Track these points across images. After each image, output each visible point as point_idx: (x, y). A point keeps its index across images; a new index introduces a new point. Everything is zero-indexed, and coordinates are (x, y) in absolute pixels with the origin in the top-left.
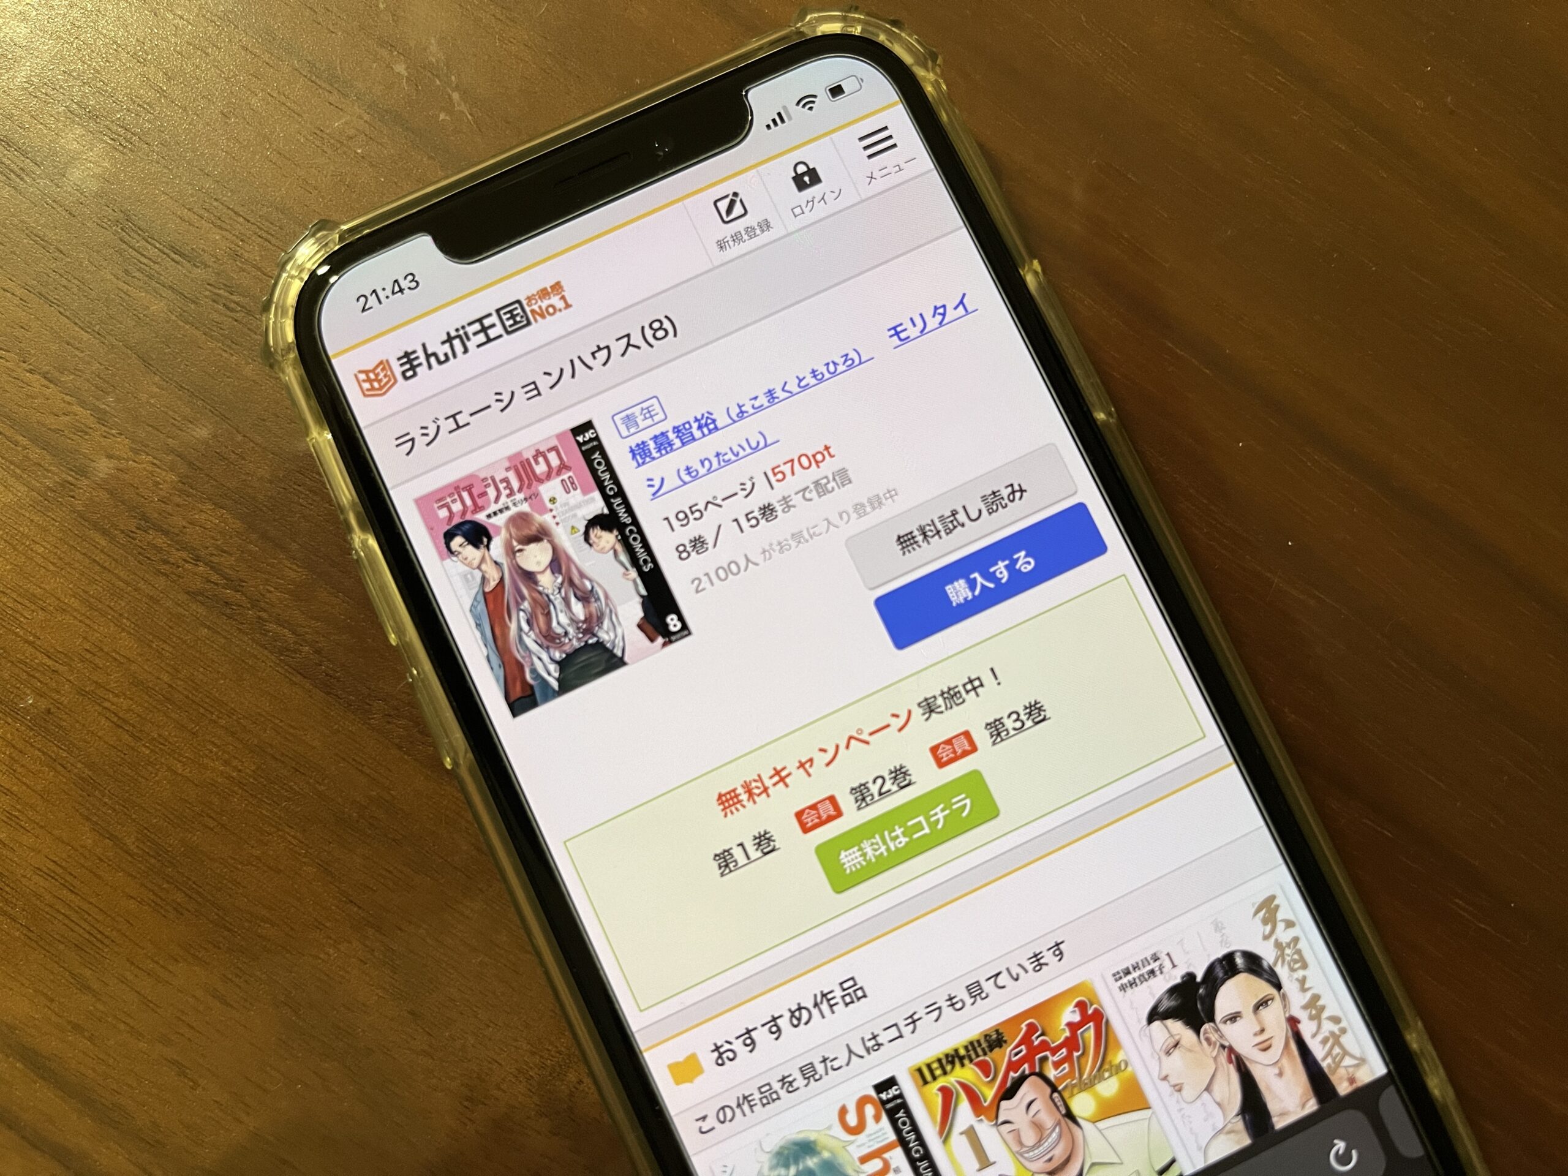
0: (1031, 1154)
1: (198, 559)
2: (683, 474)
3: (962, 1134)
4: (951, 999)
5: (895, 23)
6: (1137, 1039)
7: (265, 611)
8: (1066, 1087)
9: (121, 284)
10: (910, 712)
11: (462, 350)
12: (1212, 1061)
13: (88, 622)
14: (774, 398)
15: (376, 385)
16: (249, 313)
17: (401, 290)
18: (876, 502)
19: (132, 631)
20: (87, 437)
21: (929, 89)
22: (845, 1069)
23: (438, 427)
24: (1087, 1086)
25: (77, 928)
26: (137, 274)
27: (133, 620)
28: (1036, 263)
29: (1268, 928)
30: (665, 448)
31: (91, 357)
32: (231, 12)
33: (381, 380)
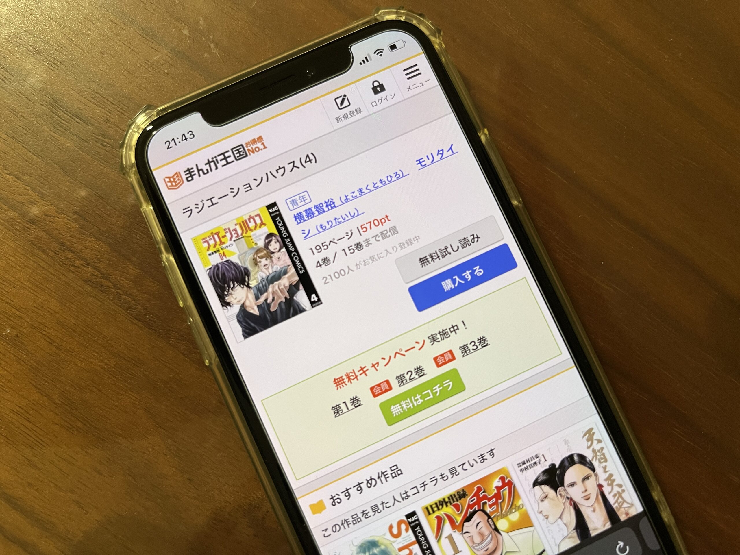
0: (478, 547)
1: (88, 264)
2: (319, 228)
3: (446, 538)
4: (442, 475)
5: (421, 15)
6: (528, 494)
7: (120, 289)
8: (494, 517)
9: (52, 133)
10: (424, 341)
11: (215, 168)
12: (562, 505)
13: (36, 294)
14: (362, 193)
15: (174, 184)
16: (113, 147)
17: (186, 139)
18: (410, 242)
19: (57, 298)
20: (35, 206)
21: (436, 46)
22: (392, 507)
23: (203, 204)
24: (504, 516)
25: (30, 438)
26: (60, 128)
27: (57, 293)
28: (486, 131)
29: (589, 443)
30: (311, 216)
31: (38, 168)
32: (105, 4)
33: (176, 182)
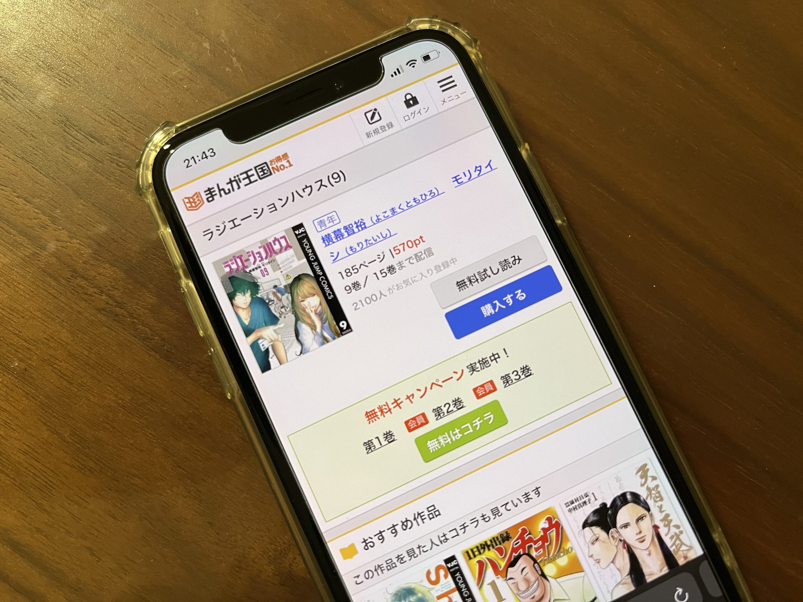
0: (524, 595)
1: (102, 292)
2: (348, 250)
3: (488, 584)
4: (483, 516)
5: (456, 24)
6: (577, 535)
7: (136, 319)
9: (64, 153)
10: (463, 371)
11: (237, 187)
12: (615, 548)
13: (46, 324)
14: (394, 212)
15: (193, 205)
16: (129, 168)
17: (206, 157)
18: (446, 265)
19: (68, 329)
20: (46, 230)
21: (473, 57)
22: (429, 551)
23: (225, 226)
24: (552, 560)
25: (39, 480)
26: (72, 148)
27: (69, 323)
28: (527, 145)
29: (643, 480)
30: (340, 237)
31: (49, 190)
32: (120, 16)
33: (196, 202)
